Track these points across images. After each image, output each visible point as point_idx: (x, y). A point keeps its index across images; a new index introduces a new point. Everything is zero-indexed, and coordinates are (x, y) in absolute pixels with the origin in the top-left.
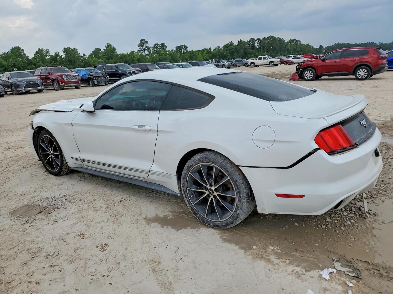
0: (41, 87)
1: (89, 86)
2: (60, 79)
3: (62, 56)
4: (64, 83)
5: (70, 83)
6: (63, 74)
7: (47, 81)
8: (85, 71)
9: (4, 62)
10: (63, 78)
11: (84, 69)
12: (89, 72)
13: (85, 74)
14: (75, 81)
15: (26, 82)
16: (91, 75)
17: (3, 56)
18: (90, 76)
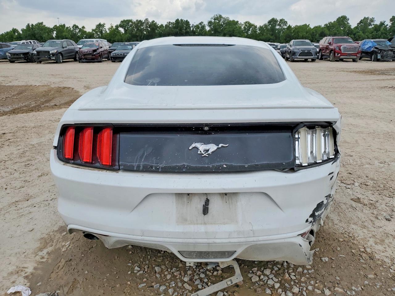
0: (314, 56)
1: (371, 60)
2: (337, 49)
3: (387, 25)
4: (339, 55)
5: (346, 55)
6: (342, 45)
7: (326, 51)
8: (372, 43)
9: (327, 31)
10: (340, 49)
11: (372, 40)
12: (376, 44)
13: (370, 47)
14: (352, 54)
15: (301, 50)
16: (376, 48)
17: (328, 25)
18: (375, 50)
